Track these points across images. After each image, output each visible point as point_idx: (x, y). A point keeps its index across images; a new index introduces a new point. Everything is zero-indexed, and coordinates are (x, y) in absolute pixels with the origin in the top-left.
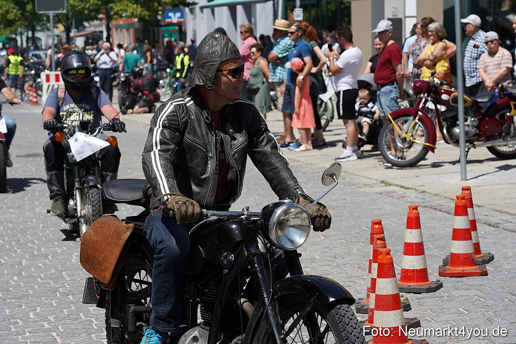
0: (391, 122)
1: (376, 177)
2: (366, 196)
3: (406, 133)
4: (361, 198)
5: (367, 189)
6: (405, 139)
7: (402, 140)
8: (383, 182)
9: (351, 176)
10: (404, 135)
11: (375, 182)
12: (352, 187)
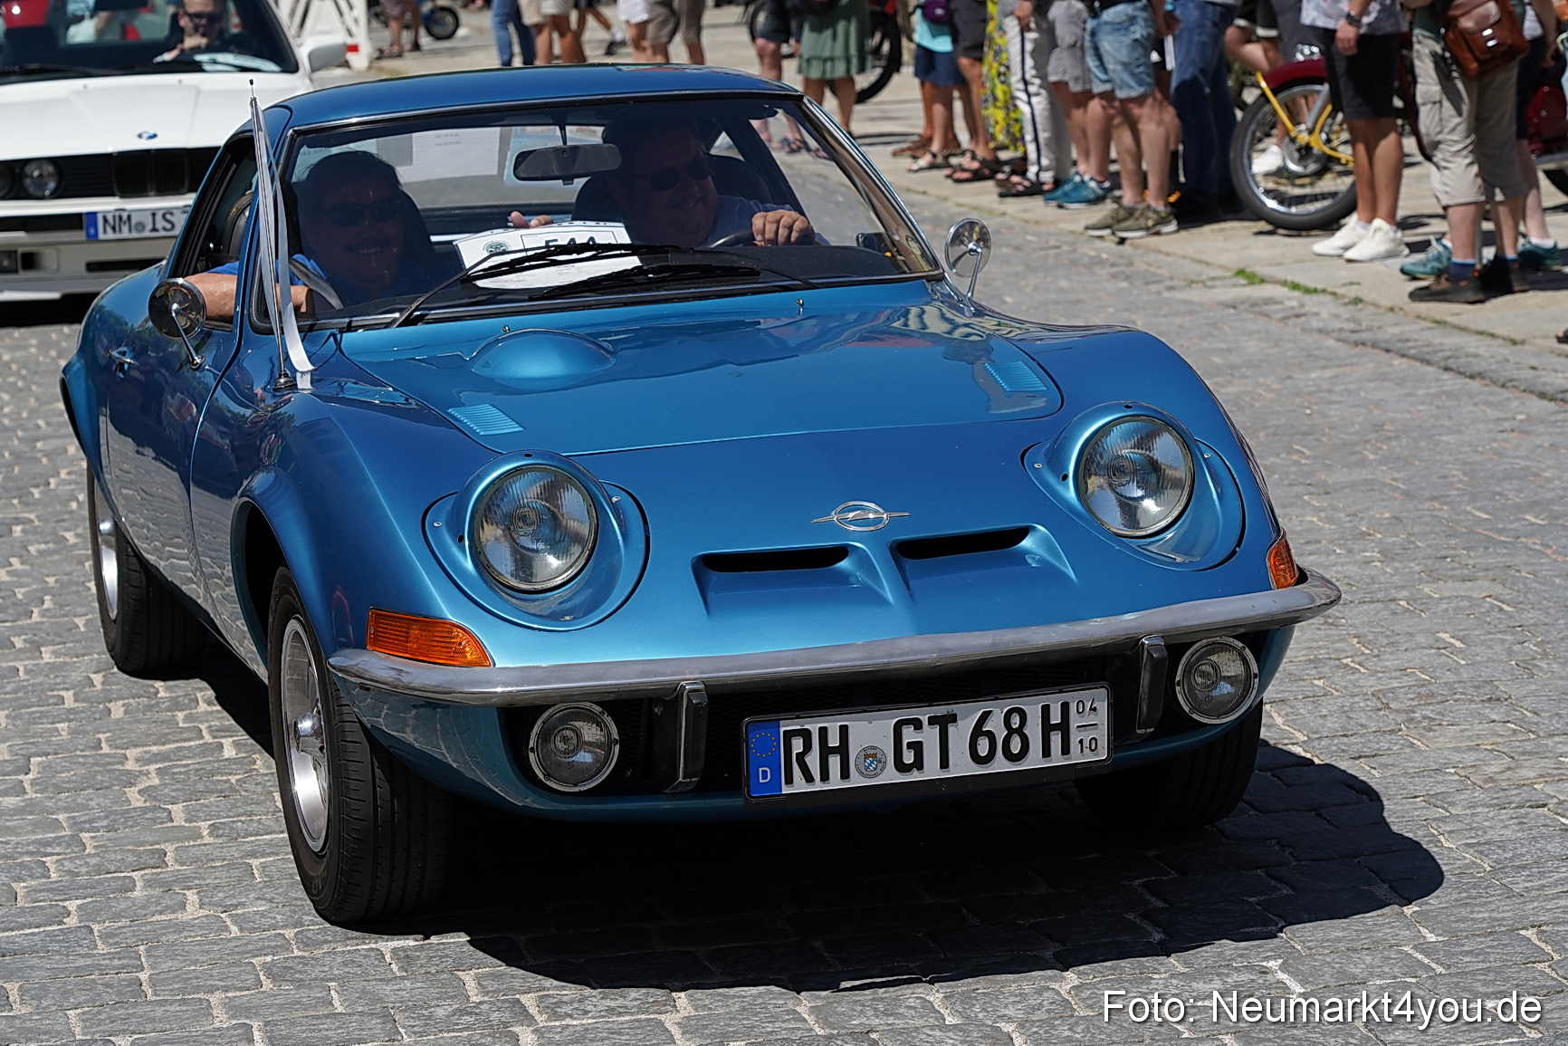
0: (1268, 101)
1: (1223, 259)
2: (1191, 313)
3: (1311, 132)
4: (1178, 320)
5: (1195, 295)
6: (1308, 148)
7: (1299, 150)
8: (1241, 272)
9: (1152, 257)
10: (1304, 138)
11: (1219, 273)
12: (1154, 288)
